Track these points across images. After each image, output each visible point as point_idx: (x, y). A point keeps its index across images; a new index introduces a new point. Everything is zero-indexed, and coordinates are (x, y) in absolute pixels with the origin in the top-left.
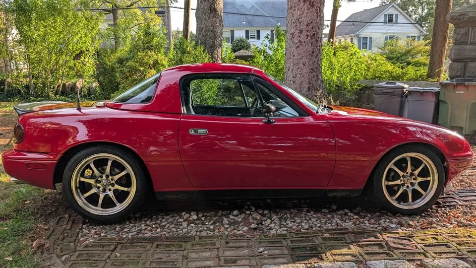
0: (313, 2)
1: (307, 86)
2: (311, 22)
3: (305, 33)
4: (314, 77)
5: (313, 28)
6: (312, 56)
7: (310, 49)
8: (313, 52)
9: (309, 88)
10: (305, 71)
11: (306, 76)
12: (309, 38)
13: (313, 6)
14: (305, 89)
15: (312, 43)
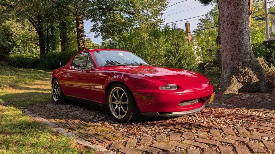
0: (230, 1)
1: (230, 57)
2: (230, 14)
3: (226, 23)
4: (235, 51)
5: (231, 18)
6: (233, 37)
7: (231, 32)
8: (234, 34)
9: (232, 59)
10: (228, 47)
11: (229, 51)
12: (229, 25)
13: (230, 4)
14: (229, 59)
15: (232, 28)
